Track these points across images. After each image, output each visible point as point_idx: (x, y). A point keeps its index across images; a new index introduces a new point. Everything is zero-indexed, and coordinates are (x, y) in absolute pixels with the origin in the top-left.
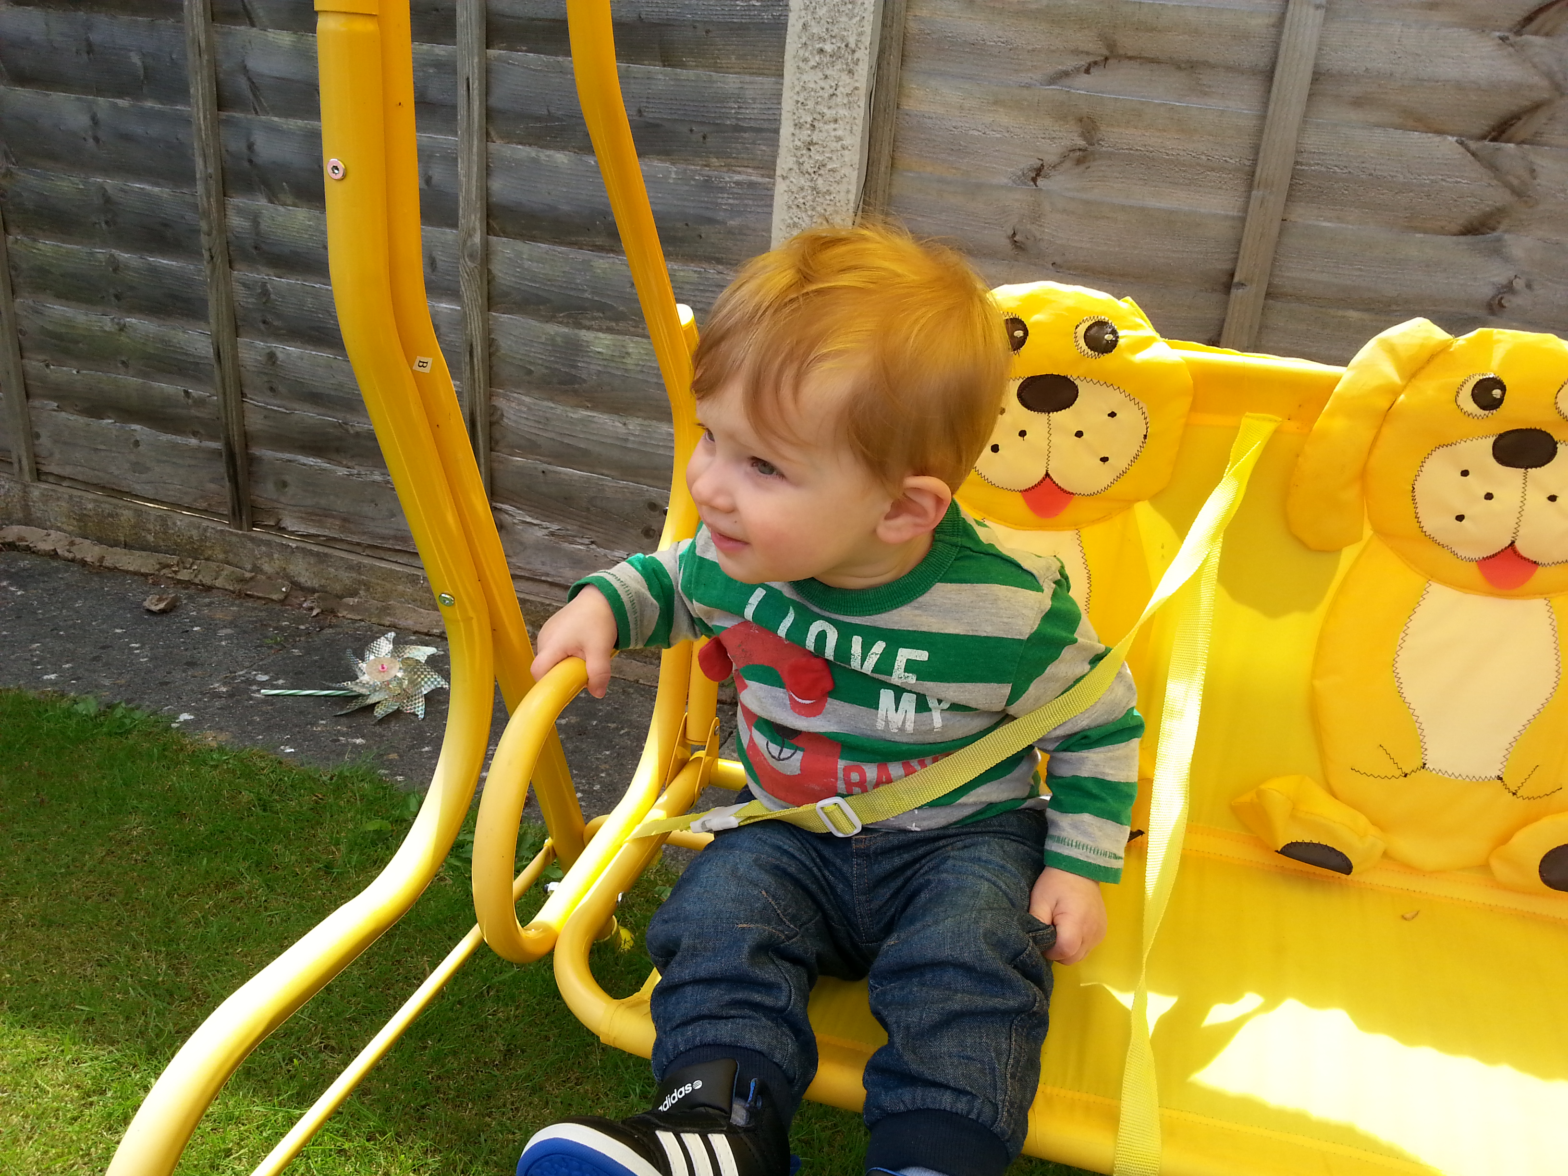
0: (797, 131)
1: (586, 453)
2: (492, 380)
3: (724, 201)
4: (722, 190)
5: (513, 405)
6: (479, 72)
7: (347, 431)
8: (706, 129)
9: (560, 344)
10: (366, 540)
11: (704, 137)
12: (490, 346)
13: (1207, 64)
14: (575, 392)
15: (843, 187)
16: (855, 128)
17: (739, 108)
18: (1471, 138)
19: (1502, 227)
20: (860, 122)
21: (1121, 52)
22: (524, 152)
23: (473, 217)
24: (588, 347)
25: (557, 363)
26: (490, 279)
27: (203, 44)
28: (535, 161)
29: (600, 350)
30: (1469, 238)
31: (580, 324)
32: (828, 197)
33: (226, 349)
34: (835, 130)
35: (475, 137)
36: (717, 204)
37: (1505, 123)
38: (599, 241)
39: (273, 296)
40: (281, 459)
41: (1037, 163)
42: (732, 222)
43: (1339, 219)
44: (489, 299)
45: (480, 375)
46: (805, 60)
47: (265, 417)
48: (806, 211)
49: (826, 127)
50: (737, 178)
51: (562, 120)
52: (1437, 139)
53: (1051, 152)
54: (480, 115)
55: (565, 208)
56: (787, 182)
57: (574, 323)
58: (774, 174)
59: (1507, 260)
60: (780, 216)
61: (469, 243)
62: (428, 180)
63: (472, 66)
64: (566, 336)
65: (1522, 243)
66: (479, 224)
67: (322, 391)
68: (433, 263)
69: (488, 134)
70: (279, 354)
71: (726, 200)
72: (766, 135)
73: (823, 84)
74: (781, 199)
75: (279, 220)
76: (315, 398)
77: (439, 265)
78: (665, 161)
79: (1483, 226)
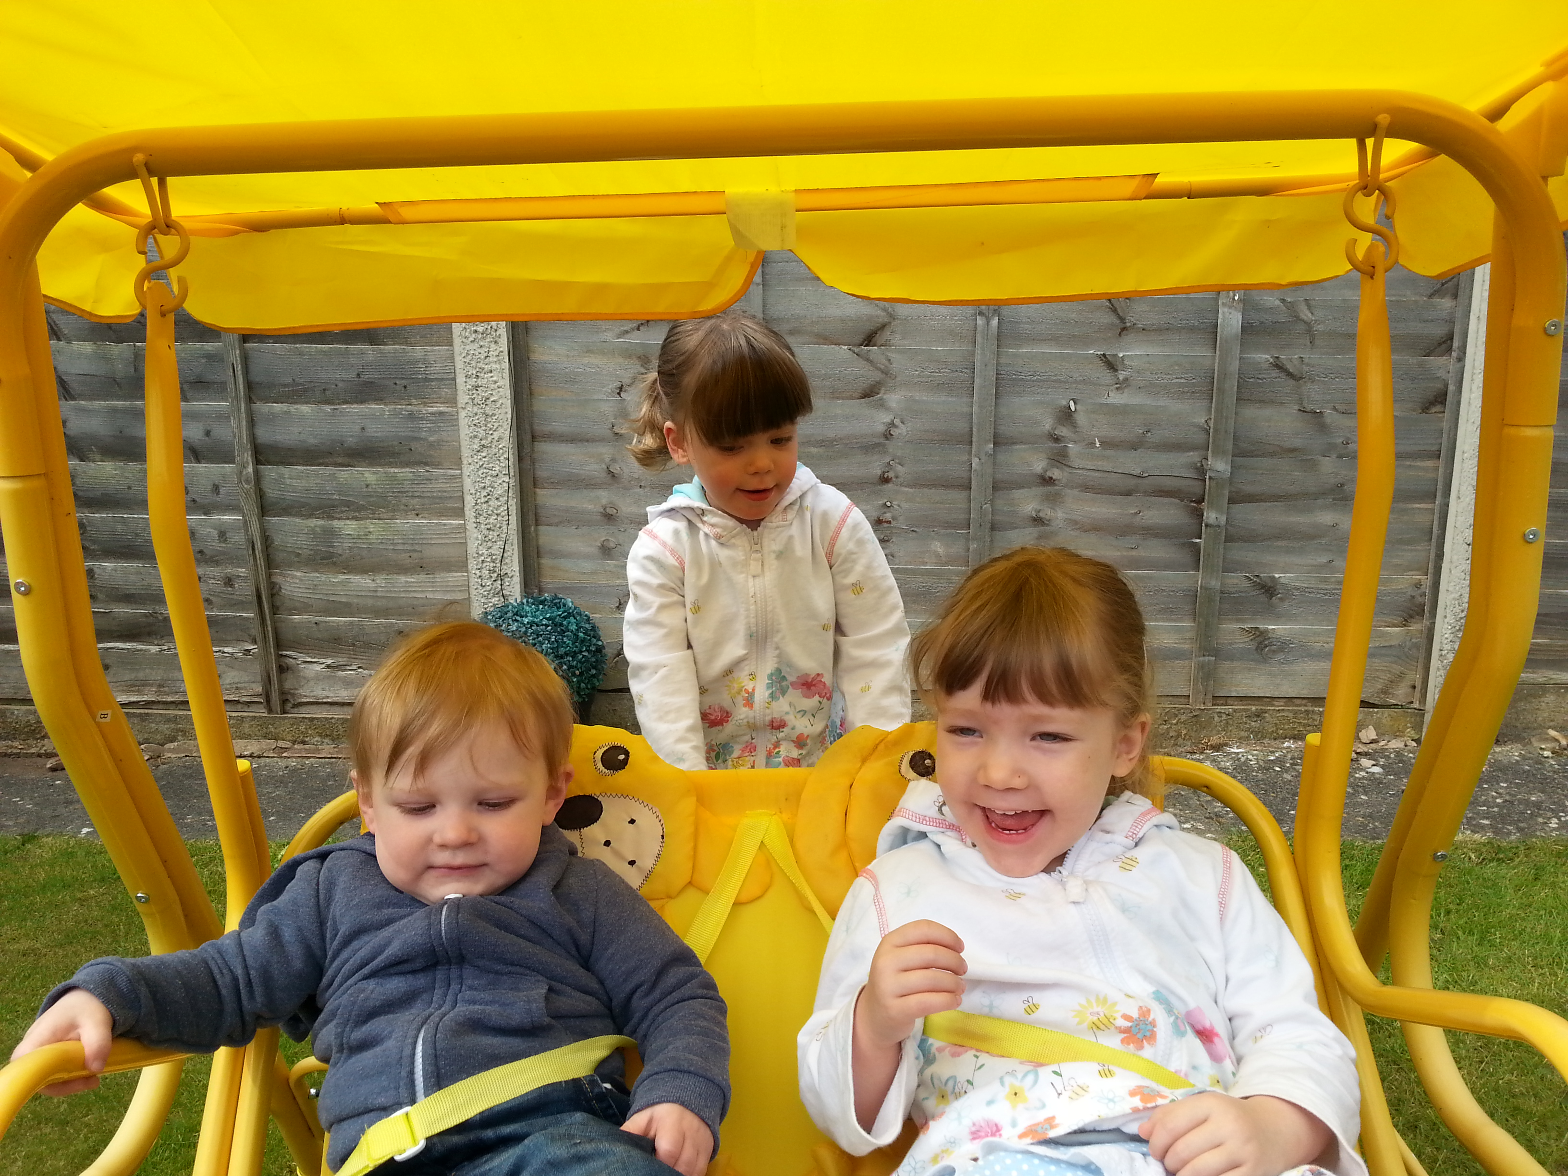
0: (468, 380)
1: (348, 605)
2: (270, 563)
3: (424, 426)
4: (422, 419)
5: (288, 579)
6: (241, 360)
7: (157, 618)
8: (404, 382)
9: (320, 532)
11: (405, 387)
12: (266, 541)
14: (334, 563)
15: (503, 411)
16: (504, 374)
17: (426, 367)
18: (854, 345)
19: (882, 391)
20: (507, 371)
22: (278, 407)
23: (246, 455)
24: (340, 532)
25: (318, 545)
26: (261, 494)
28: (288, 413)
29: (349, 532)
30: (866, 400)
31: (333, 517)
32: (494, 418)
34: (492, 377)
35: (242, 402)
36: (420, 428)
37: (870, 336)
38: (340, 460)
41: (619, 384)
42: (431, 439)
44: (262, 509)
45: (261, 562)
46: (466, 337)
48: (481, 427)
49: (486, 376)
50: (431, 410)
51: (304, 385)
52: (836, 348)
53: (627, 376)
54: (244, 387)
55: (312, 441)
56: (466, 411)
57: (328, 517)
58: (456, 406)
59: (888, 409)
60: (465, 432)
61: (244, 473)
62: (208, 433)
63: (235, 356)
64: (322, 527)
65: (894, 399)
66: (250, 459)
67: (133, 591)
68: (216, 489)
69: (250, 398)
70: (96, 570)
71: (425, 425)
72: (447, 382)
73: (479, 351)
74: (463, 421)
75: (91, 473)
76: (128, 598)
77: (222, 491)
78: (380, 404)
79: (872, 392)
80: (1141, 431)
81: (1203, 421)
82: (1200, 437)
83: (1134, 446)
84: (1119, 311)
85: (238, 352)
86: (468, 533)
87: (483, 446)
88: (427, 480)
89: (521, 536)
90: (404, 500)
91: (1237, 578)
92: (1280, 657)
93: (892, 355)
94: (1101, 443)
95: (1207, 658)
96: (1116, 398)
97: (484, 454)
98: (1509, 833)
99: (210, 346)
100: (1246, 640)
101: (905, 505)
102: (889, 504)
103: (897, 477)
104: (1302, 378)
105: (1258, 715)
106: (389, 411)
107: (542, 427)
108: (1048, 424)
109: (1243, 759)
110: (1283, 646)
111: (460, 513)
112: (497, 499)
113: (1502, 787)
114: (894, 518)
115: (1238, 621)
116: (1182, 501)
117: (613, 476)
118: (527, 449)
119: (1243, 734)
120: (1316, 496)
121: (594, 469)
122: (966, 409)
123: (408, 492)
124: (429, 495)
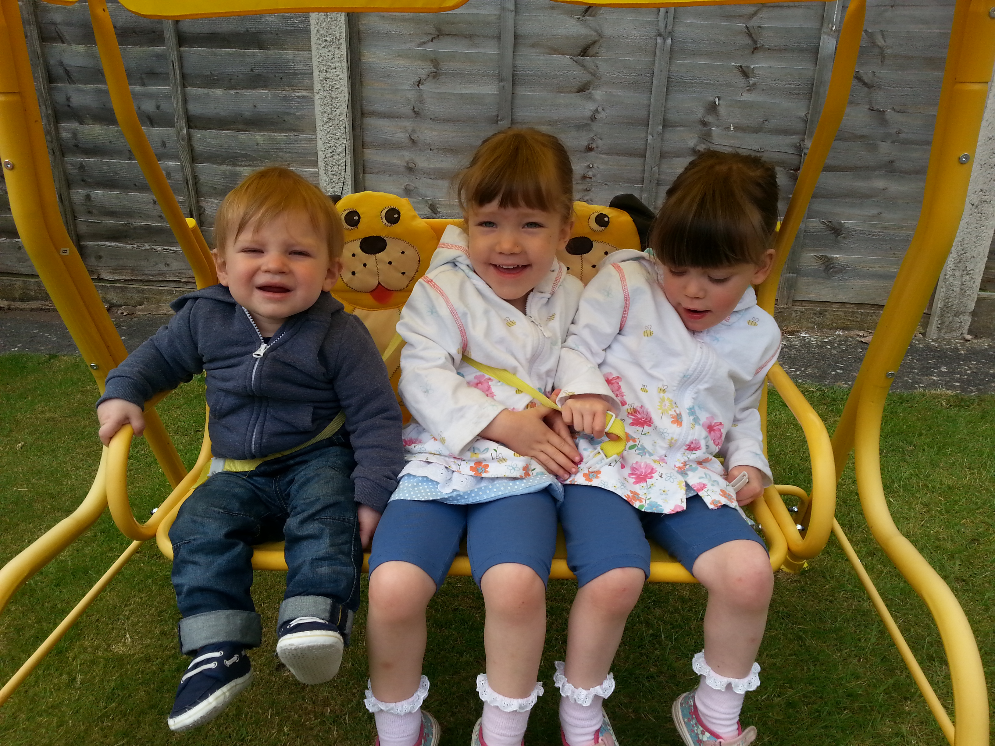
0: (321, 74)
2: (198, 194)
4: (292, 100)
5: (209, 204)
6: (177, 58)
7: (130, 227)
8: (281, 75)
9: (228, 174)
10: (143, 278)
11: (281, 79)
12: (195, 179)
13: (475, 35)
15: (342, 95)
17: (294, 65)
18: (574, 56)
19: (591, 88)
20: (345, 68)
21: (443, 33)
22: (201, 91)
23: (182, 122)
24: (241, 174)
26: (191, 148)
27: (39, 53)
28: (208, 95)
30: (580, 94)
31: (236, 164)
32: (337, 100)
33: (65, 195)
34: (336, 72)
35: (179, 87)
36: (290, 106)
37: (585, 49)
38: (240, 127)
39: (86, 168)
40: (97, 245)
41: (418, 79)
42: (297, 114)
43: (534, 91)
44: (192, 157)
45: (192, 192)
46: (320, 45)
47: (87, 226)
48: (328, 106)
50: (297, 94)
51: (217, 76)
52: (562, 57)
53: (423, 73)
54: (180, 77)
55: (223, 113)
56: (319, 95)
57: (233, 164)
58: (313, 92)
59: (594, 100)
60: (318, 109)
61: (181, 134)
62: (158, 107)
63: (174, 56)
64: (230, 170)
65: (599, 94)
66: (184, 125)
67: (115, 210)
68: (164, 144)
69: (184, 85)
70: (92, 195)
71: (293, 104)
72: (308, 75)
73: (328, 54)
74: (317, 102)
75: (87, 132)
76: (112, 214)
77: (167, 145)
78: (265, 90)
79: (584, 88)
80: (761, 120)
81: (803, 114)
82: (800, 126)
83: (756, 130)
84: (753, 35)
85: (176, 53)
86: (320, 177)
87: (330, 119)
88: (295, 141)
89: (353, 180)
90: (281, 154)
91: (816, 222)
92: (839, 276)
93: (599, 63)
94: (735, 128)
95: (791, 275)
96: (747, 97)
97: (330, 124)
98: (972, 391)
99: (158, 49)
100: (818, 264)
101: (602, 167)
102: (591, 166)
103: (597, 147)
104: (873, 86)
105: (821, 313)
106: (271, 94)
107: (368, 108)
108: (700, 113)
109: (807, 340)
110: (842, 269)
111: (315, 164)
112: (339, 154)
113: (972, 364)
114: (594, 176)
115: (814, 251)
116: (785, 169)
117: (413, 142)
118: (358, 123)
119: (810, 325)
120: (874, 169)
121: (401, 137)
122: (646, 102)
123: (281, 149)
124: (296, 151)
